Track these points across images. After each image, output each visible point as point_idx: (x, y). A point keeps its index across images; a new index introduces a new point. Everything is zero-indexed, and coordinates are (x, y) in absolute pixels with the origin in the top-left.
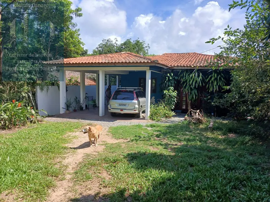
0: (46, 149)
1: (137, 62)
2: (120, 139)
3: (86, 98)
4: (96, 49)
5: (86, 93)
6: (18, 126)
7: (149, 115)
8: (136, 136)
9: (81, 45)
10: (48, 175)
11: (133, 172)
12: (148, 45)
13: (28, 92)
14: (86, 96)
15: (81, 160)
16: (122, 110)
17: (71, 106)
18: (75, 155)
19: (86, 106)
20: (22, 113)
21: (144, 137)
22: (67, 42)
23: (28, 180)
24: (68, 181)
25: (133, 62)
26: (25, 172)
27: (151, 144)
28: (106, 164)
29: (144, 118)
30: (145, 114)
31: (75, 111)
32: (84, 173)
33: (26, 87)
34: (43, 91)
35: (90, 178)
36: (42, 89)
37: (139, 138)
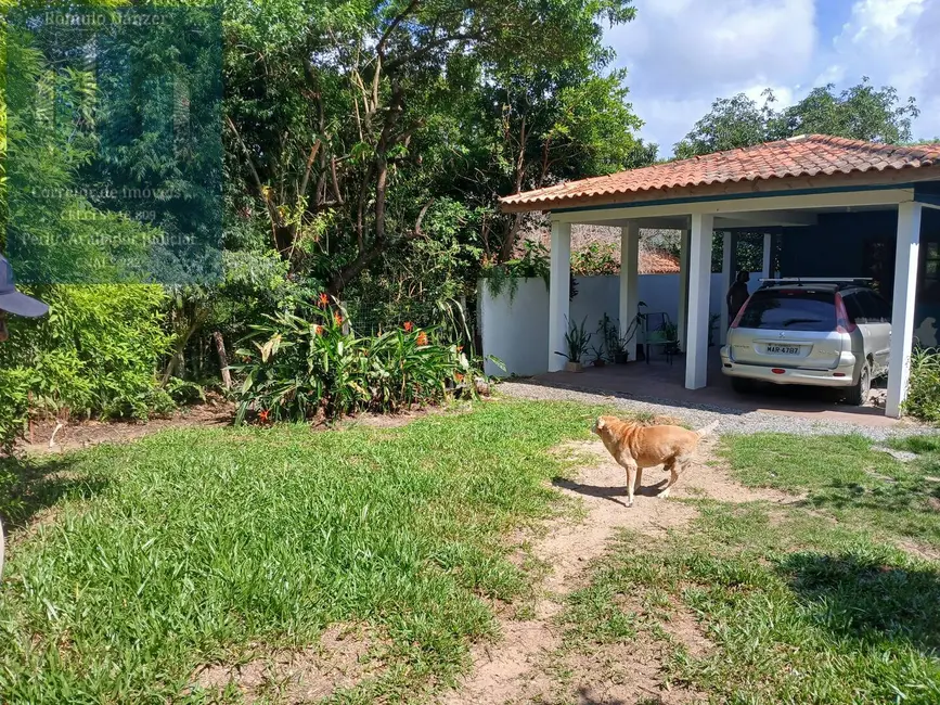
0: (486, 492)
1: (855, 171)
2: (764, 487)
3: (638, 321)
4: (689, 140)
5: (641, 303)
6: (417, 406)
7: (903, 396)
8: (837, 484)
9: (630, 127)
10: (477, 588)
11: (810, 643)
12: (910, 104)
13: (457, 298)
14: (639, 314)
15: (599, 551)
16: (779, 369)
17: (587, 345)
18: (580, 527)
19: (639, 347)
20: (428, 364)
21: (877, 492)
22: (582, 123)
23: (410, 598)
24: (545, 627)
25: (838, 173)
26: (406, 567)
27: (911, 525)
28: (694, 585)
29: (879, 409)
30: (884, 391)
31: (598, 364)
32: (606, 606)
33: (449, 283)
34: (499, 296)
35: (625, 633)
36: (495, 289)
37: (854, 495)
